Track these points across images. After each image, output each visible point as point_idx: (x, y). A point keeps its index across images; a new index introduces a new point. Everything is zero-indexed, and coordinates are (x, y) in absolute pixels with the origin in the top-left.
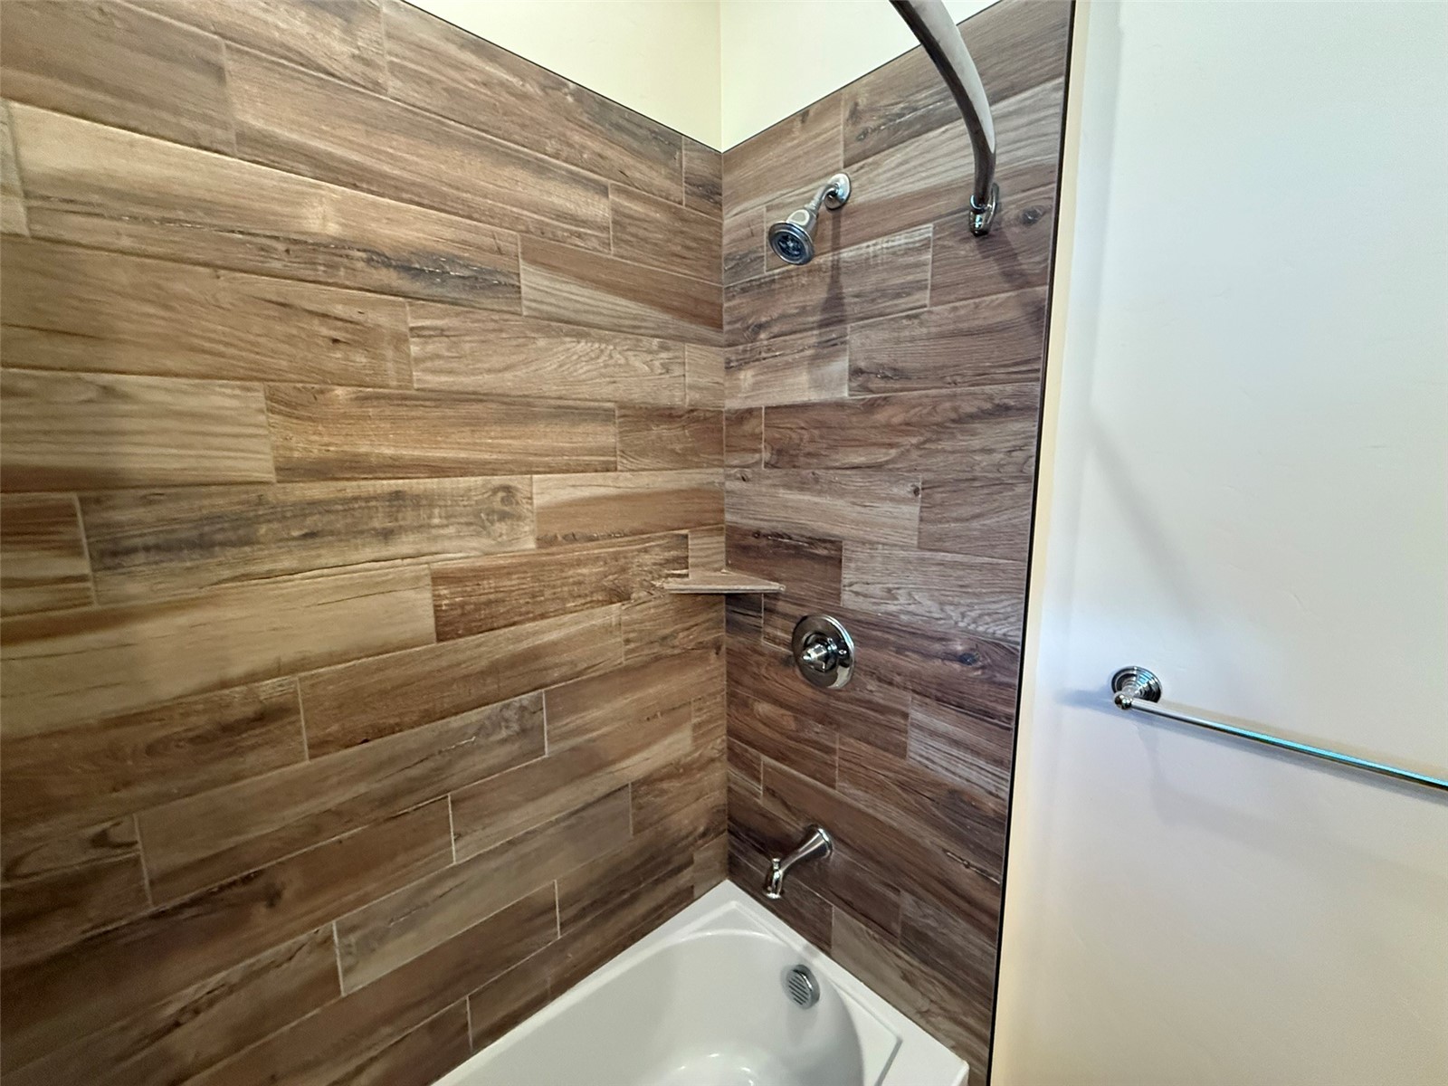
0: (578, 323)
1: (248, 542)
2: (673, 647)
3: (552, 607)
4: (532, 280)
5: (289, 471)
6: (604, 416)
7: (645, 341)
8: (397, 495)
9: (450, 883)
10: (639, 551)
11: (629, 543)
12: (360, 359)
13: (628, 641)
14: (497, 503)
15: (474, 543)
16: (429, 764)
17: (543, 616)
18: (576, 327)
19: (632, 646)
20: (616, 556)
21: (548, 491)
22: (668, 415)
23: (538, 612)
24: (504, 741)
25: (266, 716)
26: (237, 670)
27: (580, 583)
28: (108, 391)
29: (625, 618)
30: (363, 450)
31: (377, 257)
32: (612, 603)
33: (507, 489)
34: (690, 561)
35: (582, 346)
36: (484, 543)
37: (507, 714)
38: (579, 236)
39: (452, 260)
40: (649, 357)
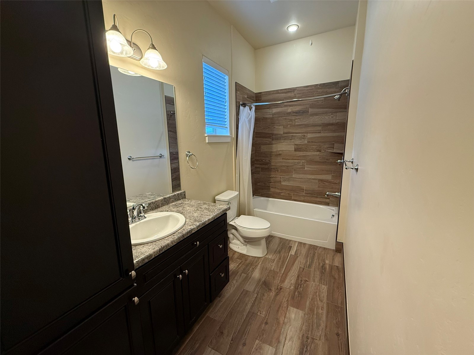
0: (317, 114)
1: (281, 139)
2: (329, 161)
3: (308, 150)
4: (310, 110)
5: (284, 133)
6: (320, 126)
7: (328, 114)
8: (292, 136)
9: (292, 179)
10: (324, 145)
11: (322, 143)
12: (291, 122)
13: (320, 158)
14: (303, 137)
15: (300, 141)
16: (292, 164)
17: (307, 151)
18: (316, 114)
19: (321, 159)
20: (319, 145)
21: (309, 136)
22: (332, 124)
23: (306, 150)
24: (300, 165)
25: (280, 155)
26: (278, 150)
27: (313, 148)
28: (274, 127)
29: (320, 154)
30: (290, 131)
31: (294, 112)
32: (318, 151)
33: (304, 135)
34: (334, 148)
35: (317, 117)
36: (301, 141)
37: (301, 162)
38: (318, 103)
39: (301, 111)
40: (329, 116)
